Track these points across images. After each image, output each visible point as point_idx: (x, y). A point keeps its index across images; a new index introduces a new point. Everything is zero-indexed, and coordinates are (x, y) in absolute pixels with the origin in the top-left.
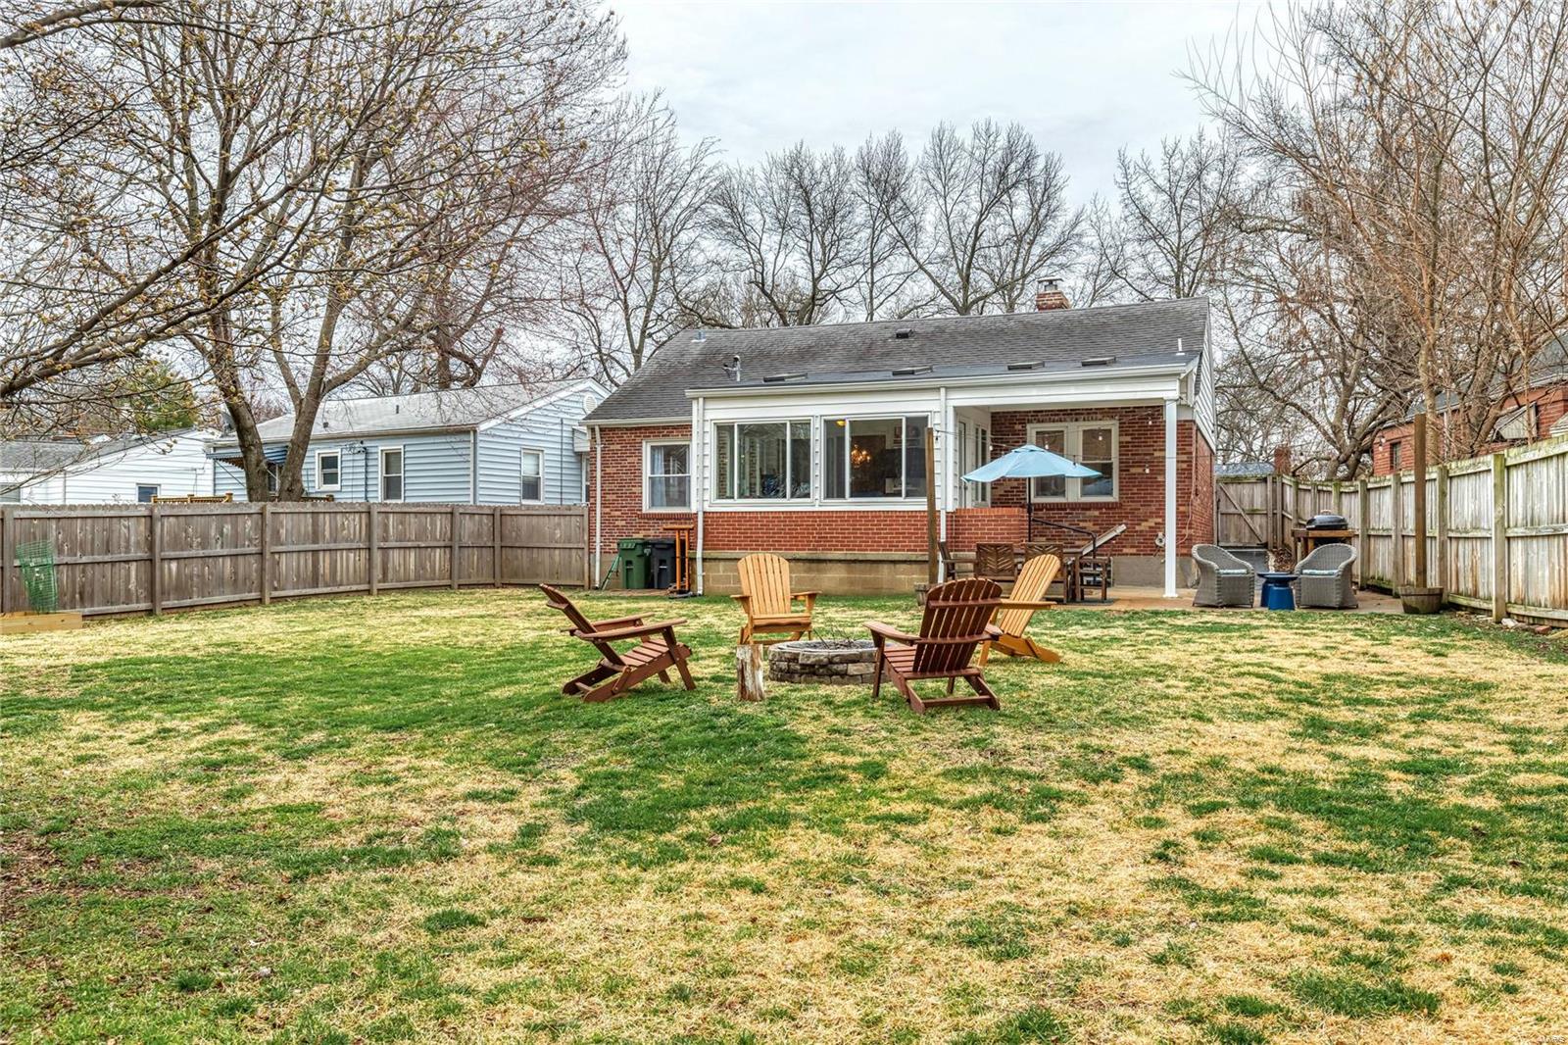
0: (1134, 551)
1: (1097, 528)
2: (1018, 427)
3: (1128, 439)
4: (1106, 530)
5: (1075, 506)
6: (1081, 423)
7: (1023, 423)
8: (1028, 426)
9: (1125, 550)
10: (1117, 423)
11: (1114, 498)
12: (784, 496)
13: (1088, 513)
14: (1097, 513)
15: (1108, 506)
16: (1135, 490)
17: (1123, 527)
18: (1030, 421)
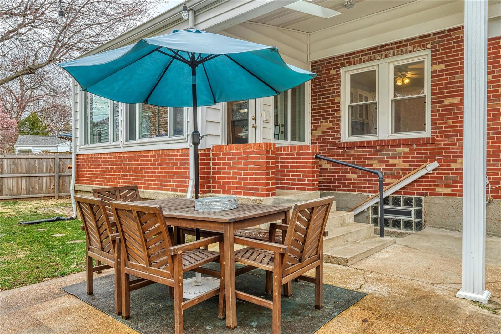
0: (449, 190)
1: (407, 165)
2: (333, 72)
3: (443, 67)
4: (417, 167)
5: (384, 144)
6: (391, 59)
7: (337, 68)
8: (342, 71)
9: (438, 190)
10: (429, 52)
11: (427, 133)
12: (107, 140)
13: (398, 150)
14: (406, 150)
15: (419, 142)
16: (450, 123)
17: (436, 165)
18: (343, 65)
